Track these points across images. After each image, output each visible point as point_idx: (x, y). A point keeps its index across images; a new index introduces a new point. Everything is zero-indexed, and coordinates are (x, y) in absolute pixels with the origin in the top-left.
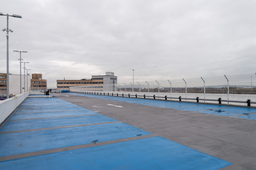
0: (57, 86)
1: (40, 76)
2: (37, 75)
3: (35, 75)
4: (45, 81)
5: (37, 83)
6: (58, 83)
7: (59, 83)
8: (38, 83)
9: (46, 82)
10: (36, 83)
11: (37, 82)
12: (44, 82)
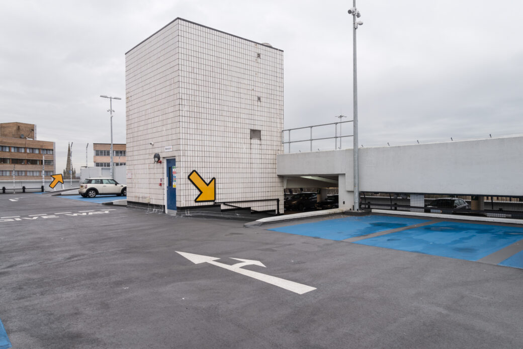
0: (94, 162)
1: (31, 129)
2: (19, 128)
3: (15, 128)
4: (49, 148)
5: (25, 152)
6: (98, 153)
7: (101, 152)
8: (28, 151)
9: (52, 150)
10: (23, 151)
11: (25, 148)
12: (47, 150)
